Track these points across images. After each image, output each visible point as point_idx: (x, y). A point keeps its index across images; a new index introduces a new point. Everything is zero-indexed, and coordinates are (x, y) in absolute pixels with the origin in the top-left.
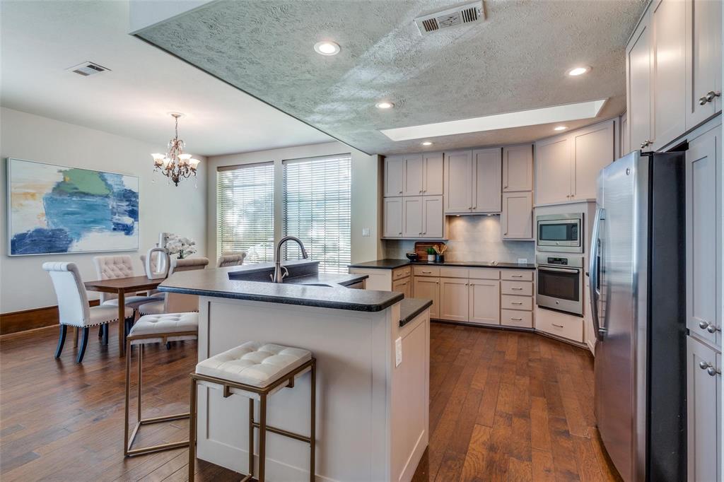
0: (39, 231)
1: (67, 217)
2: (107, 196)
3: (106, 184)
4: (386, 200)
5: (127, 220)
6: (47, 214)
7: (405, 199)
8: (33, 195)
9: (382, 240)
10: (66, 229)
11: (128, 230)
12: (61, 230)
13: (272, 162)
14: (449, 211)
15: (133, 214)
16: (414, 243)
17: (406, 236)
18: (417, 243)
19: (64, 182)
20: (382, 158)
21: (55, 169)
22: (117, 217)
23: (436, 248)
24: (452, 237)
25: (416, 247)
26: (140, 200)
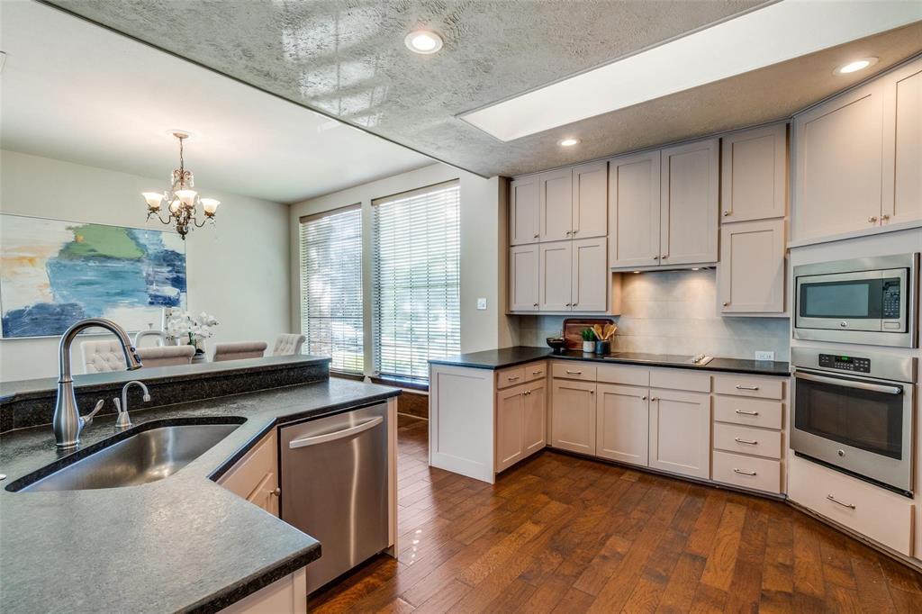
0: (41, 308)
1: (81, 288)
2: (139, 260)
3: (138, 244)
4: (514, 250)
5: (171, 291)
6: (52, 284)
7: (544, 247)
8: (31, 260)
9: (507, 315)
10: (81, 304)
11: (170, 302)
12: (73, 305)
13: (359, 205)
14: (619, 264)
15: (179, 282)
16: (562, 322)
17: (545, 308)
18: (566, 322)
19: (76, 241)
20: (507, 182)
21: (61, 227)
22: (154, 287)
23: (596, 330)
24: (626, 309)
25: (565, 327)
26: (189, 265)
